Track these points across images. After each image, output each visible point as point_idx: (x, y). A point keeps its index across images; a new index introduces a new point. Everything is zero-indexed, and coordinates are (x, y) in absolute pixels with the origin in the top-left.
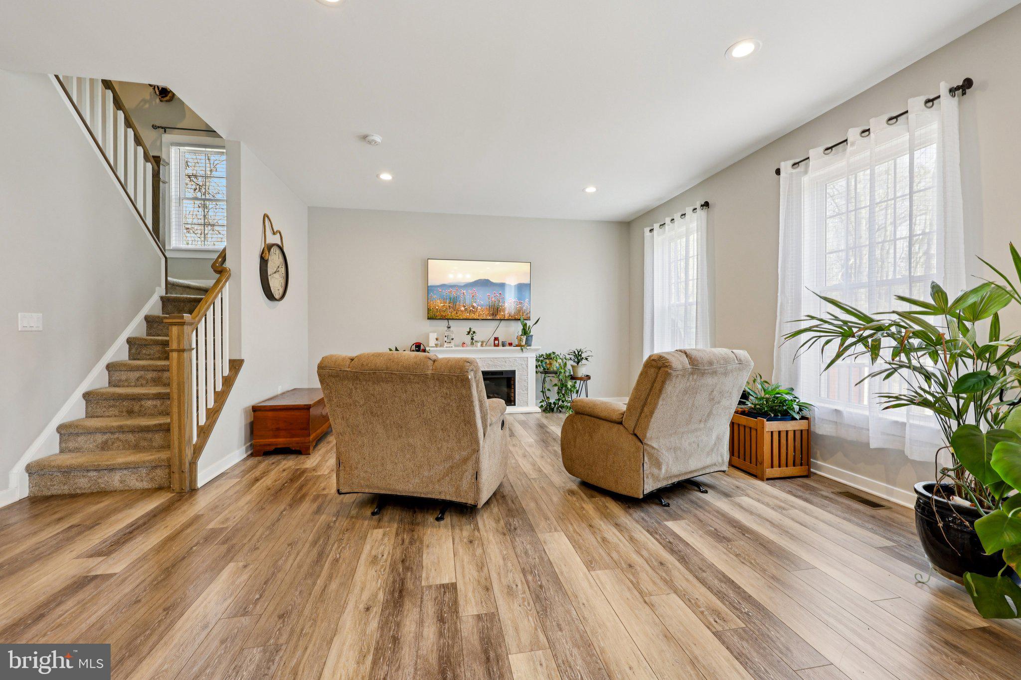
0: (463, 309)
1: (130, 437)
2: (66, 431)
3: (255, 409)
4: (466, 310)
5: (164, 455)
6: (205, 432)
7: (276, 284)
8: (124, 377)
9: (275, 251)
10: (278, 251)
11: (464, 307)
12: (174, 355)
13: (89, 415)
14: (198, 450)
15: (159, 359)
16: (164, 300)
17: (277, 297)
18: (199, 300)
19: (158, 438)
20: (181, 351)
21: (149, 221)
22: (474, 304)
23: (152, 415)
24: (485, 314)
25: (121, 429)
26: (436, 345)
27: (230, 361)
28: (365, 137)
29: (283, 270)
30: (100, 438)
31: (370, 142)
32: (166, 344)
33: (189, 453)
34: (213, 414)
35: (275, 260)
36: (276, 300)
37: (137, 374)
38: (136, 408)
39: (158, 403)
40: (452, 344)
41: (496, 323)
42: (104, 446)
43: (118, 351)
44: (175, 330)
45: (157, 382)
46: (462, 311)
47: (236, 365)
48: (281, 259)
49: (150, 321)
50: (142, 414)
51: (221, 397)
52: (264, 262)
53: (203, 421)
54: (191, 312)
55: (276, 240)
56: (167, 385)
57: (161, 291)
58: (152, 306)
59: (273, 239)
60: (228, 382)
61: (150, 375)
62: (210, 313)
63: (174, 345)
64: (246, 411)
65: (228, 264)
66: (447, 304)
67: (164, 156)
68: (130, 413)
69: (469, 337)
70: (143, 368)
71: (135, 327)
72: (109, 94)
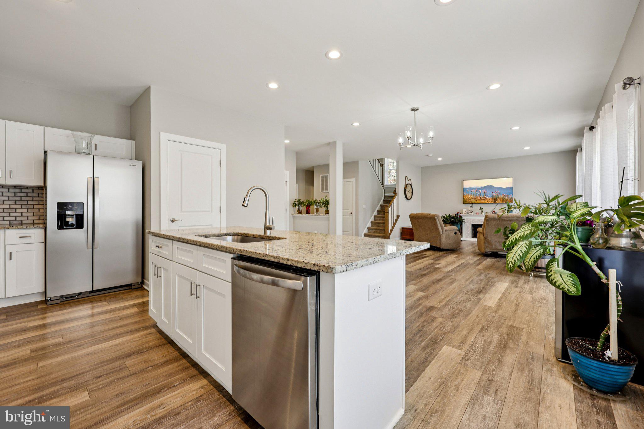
0: (479, 198)
1: (379, 231)
2: (369, 229)
3: (402, 228)
4: (481, 199)
5: (384, 235)
6: (391, 231)
7: (409, 195)
8: (377, 219)
9: (409, 186)
10: (410, 186)
11: (480, 197)
12: (386, 213)
13: (372, 226)
14: (390, 234)
15: (383, 215)
16: (384, 200)
17: (409, 198)
18: (391, 200)
19: (383, 232)
20: (387, 212)
21: (381, 182)
22: (485, 196)
23: (382, 227)
24: (491, 200)
25: (377, 229)
26: (465, 214)
27: (397, 216)
28: (428, 155)
29: (411, 190)
30: (374, 231)
31: (429, 156)
32: (384, 211)
33: (388, 234)
34: (393, 227)
35: (409, 188)
36: (409, 199)
37: (379, 218)
38: (379, 225)
39: (383, 224)
40: (472, 213)
41: (495, 205)
42: (374, 232)
43: (376, 213)
44: (386, 208)
45: (383, 220)
46: (479, 199)
47: (398, 217)
48: (411, 187)
49: (381, 206)
50: (380, 227)
51: (395, 224)
52: (405, 190)
53: (391, 229)
54: (389, 204)
55: (409, 182)
56: (385, 221)
57: (383, 198)
58: (381, 202)
59: (408, 182)
60: (396, 221)
61: (381, 219)
62: (392, 204)
63: (386, 211)
64: (400, 229)
65: (397, 192)
66: (472, 197)
67: (384, 164)
68: (378, 226)
69: (481, 210)
70: (380, 217)
71: (378, 208)
72: (378, 161)
